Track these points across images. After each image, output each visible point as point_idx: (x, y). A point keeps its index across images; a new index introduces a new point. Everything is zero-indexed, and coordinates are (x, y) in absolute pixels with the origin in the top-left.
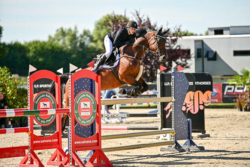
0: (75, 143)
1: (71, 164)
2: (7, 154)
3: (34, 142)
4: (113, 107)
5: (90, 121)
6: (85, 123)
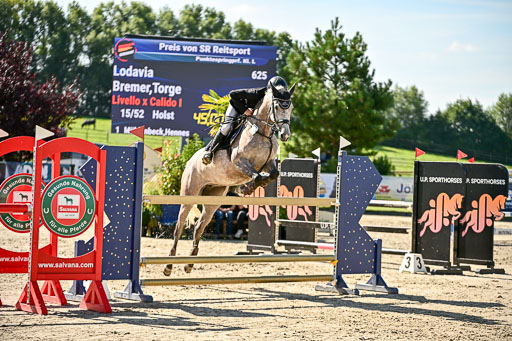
5: (77, 229)
6: (66, 231)
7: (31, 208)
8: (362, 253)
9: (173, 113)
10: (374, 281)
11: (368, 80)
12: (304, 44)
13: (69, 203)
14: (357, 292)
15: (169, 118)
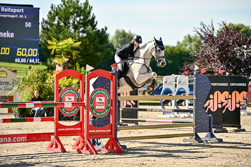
0: (90, 131)
1: (85, 149)
2: (34, 138)
3: (59, 130)
4: (183, 103)
5: (104, 113)
8: (205, 122)
11: (94, 27)
13: (101, 101)
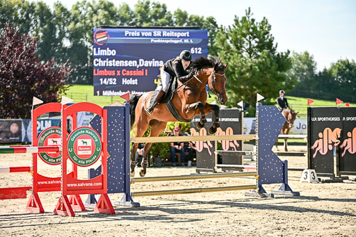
3: (39, 183)
5: (91, 161)
6: (84, 163)
7: (61, 149)
8: (275, 170)
9: (136, 80)
10: (284, 188)
11: (273, 51)
12: (227, 27)
13: (85, 145)
14: (272, 196)
15: (134, 83)
